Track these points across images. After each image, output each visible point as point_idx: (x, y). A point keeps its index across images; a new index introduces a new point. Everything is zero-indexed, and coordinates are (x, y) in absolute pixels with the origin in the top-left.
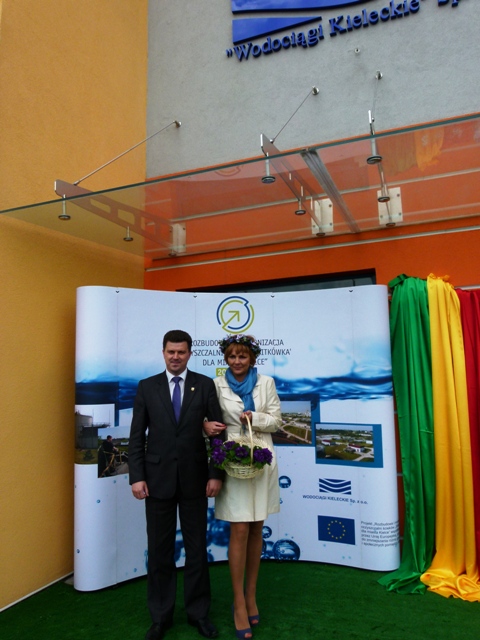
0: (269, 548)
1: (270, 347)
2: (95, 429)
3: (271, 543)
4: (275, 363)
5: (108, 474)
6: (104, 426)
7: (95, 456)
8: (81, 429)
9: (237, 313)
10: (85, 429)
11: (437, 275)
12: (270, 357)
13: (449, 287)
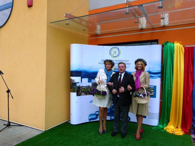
2: (75, 84)
5: (79, 96)
6: (78, 83)
8: (72, 83)
9: (116, 52)
10: (73, 83)
11: (178, 42)
13: (181, 46)
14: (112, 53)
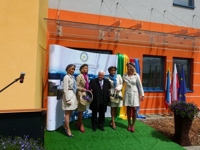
0: (87, 115)
1: (91, 67)
2: (56, 87)
3: (88, 114)
4: (92, 71)
5: (58, 99)
6: (58, 86)
7: (56, 94)
9: (85, 57)
10: (54, 87)
11: (125, 54)
12: (91, 69)
13: (128, 58)
14: (82, 57)
